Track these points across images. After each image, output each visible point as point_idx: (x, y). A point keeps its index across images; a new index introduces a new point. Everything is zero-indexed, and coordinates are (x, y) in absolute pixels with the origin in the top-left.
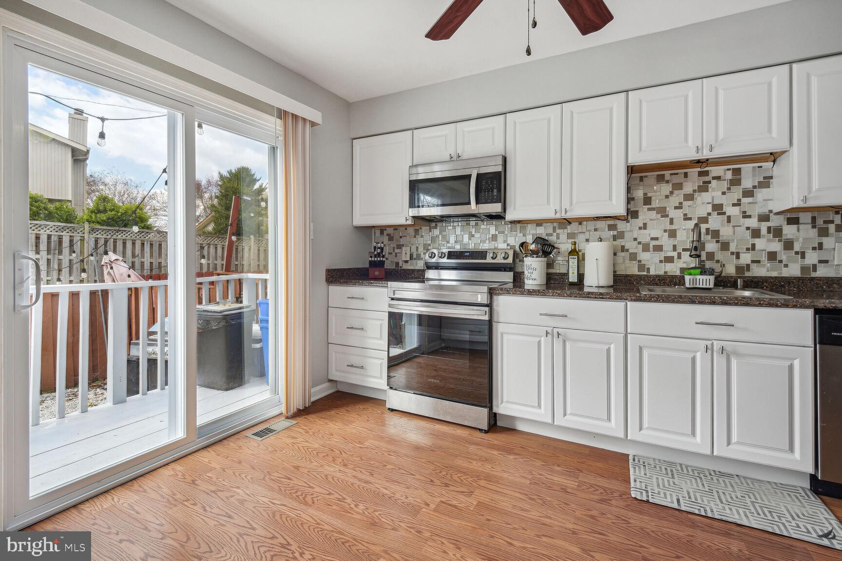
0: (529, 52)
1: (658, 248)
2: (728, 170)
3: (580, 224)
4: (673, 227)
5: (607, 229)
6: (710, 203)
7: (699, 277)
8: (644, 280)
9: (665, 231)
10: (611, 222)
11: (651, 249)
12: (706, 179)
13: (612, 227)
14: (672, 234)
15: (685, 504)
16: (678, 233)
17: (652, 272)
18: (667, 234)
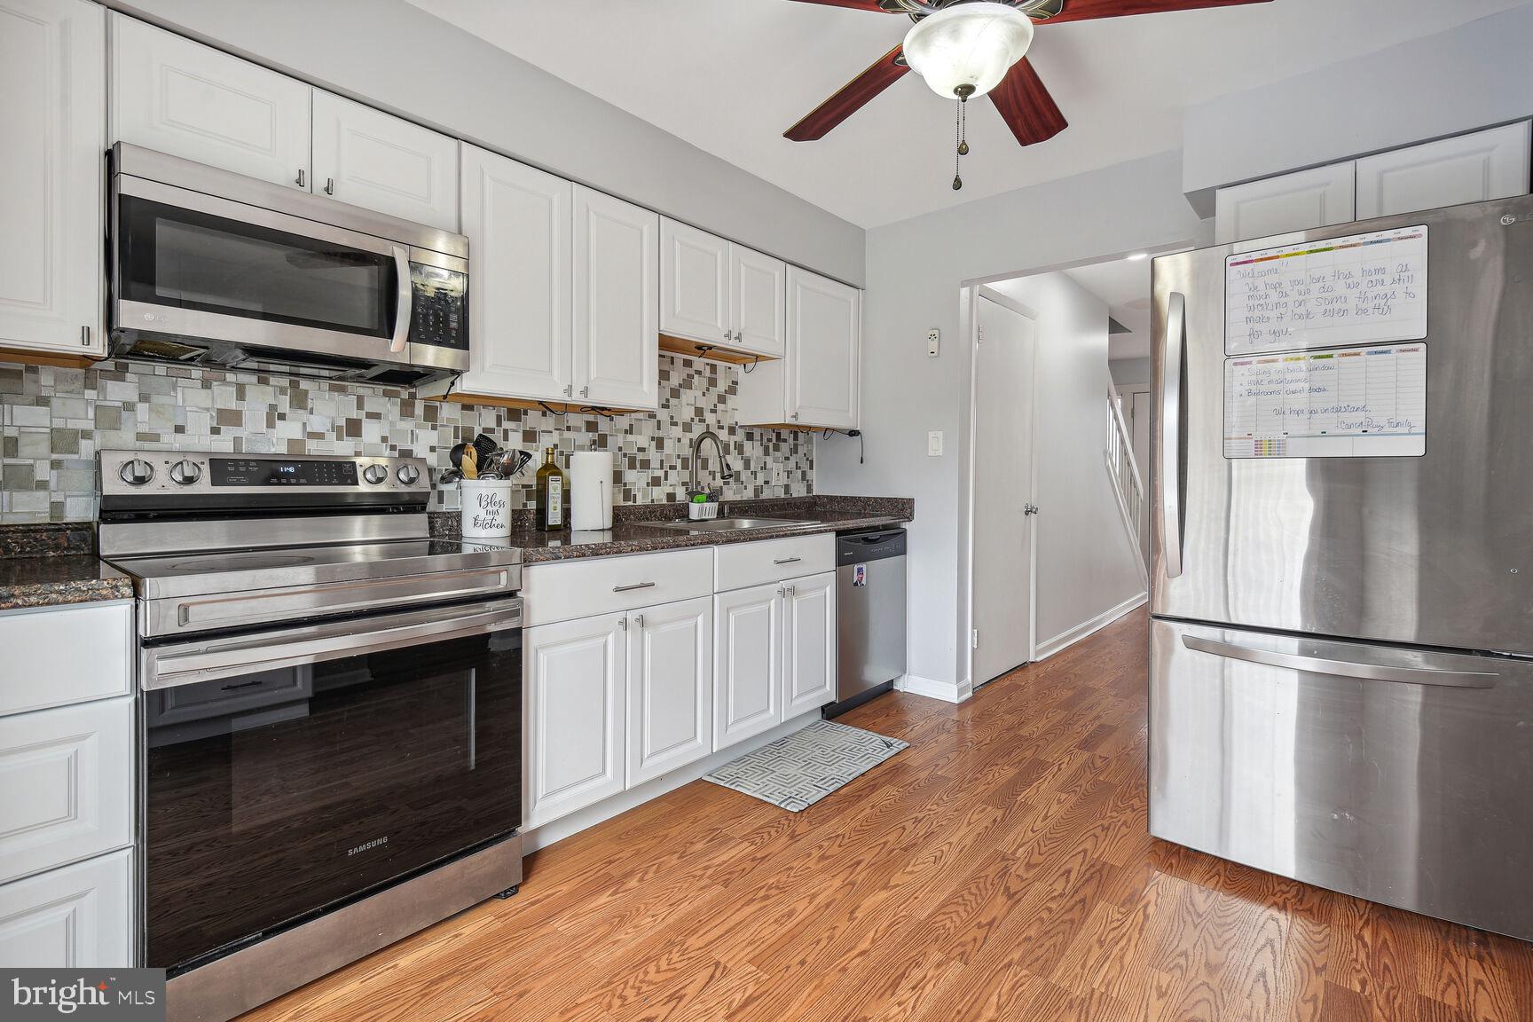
0: (958, 184)
1: (646, 464)
2: (707, 364)
3: (544, 414)
4: (661, 434)
5: (583, 429)
7: (706, 505)
8: (634, 514)
9: (653, 439)
10: (591, 418)
11: (638, 466)
12: (691, 371)
13: (591, 427)
14: (660, 443)
15: (827, 784)
16: (666, 442)
17: (639, 502)
18: (654, 443)
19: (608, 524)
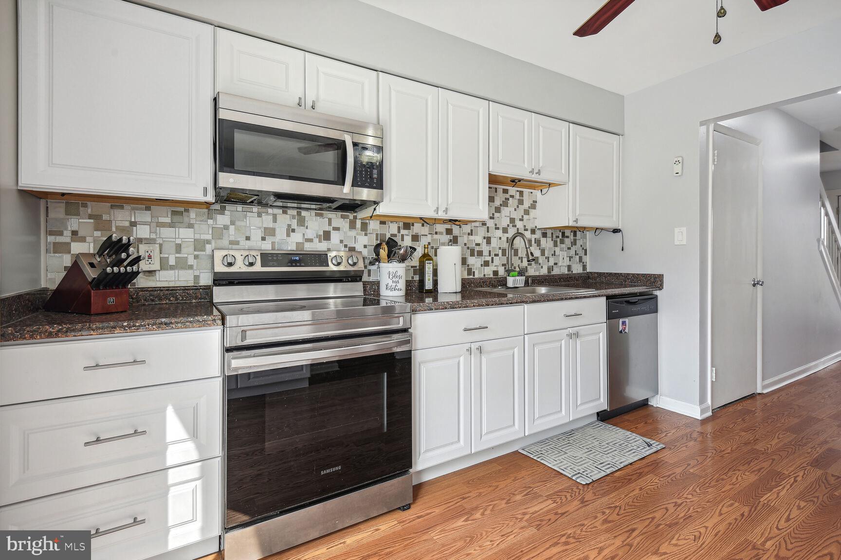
1: (480, 253)
2: (518, 191)
3: (423, 225)
4: (489, 235)
5: (444, 233)
6: (508, 216)
7: (518, 278)
8: (474, 283)
9: (484, 238)
10: (448, 226)
11: (476, 254)
12: (507, 196)
13: (449, 231)
14: (488, 240)
15: (605, 468)
16: (492, 240)
17: (476, 276)
18: (485, 241)
19: (459, 289)
